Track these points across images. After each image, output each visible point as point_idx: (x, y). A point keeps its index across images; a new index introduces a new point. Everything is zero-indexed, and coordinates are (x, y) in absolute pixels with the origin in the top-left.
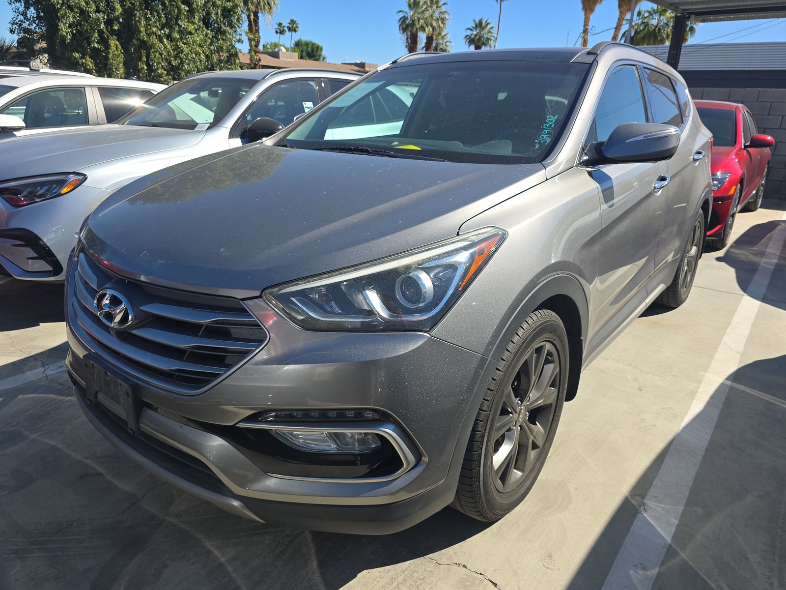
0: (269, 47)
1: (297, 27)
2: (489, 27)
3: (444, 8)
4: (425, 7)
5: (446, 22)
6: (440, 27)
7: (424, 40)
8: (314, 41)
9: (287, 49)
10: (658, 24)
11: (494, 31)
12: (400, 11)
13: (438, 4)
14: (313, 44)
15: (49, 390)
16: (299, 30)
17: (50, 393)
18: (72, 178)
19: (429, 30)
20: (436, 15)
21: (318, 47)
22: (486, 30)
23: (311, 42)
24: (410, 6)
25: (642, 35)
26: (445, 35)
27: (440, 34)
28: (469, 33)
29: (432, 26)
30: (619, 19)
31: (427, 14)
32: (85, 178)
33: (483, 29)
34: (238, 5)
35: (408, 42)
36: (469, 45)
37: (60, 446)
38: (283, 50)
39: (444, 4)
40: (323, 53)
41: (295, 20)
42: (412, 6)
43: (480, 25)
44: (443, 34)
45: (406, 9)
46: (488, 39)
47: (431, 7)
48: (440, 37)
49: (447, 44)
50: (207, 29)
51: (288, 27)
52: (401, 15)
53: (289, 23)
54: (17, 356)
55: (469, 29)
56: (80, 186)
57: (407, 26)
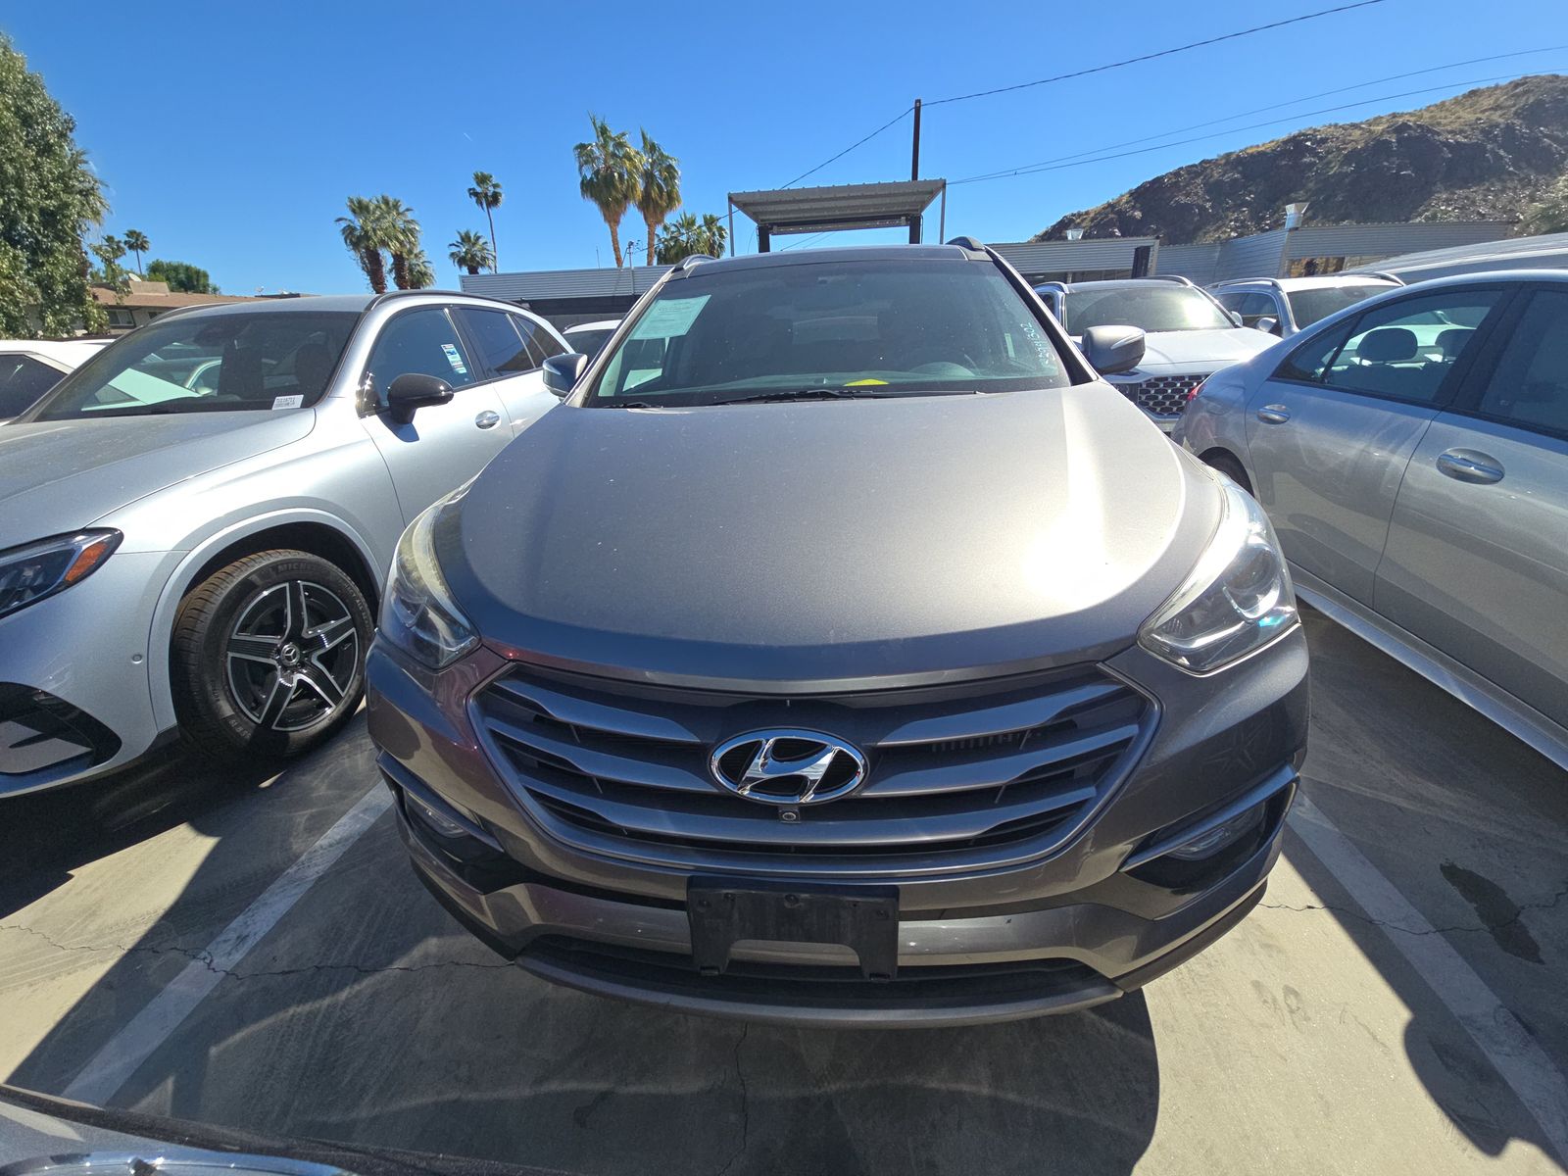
0: (102, 275)
1: (146, 242)
2: (481, 241)
3: (409, 216)
4: (378, 213)
5: (419, 235)
6: (410, 242)
7: (391, 260)
8: (186, 262)
9: (142, 277)
10: (688, 239)
11: (490, 246)
12: (340, 220)
13: (397, 210)
14: (188, 269)
15: (271, 1000)
16: (150, 246)
17: (286, 1006)
18: (84, 543)
19: (394, 245)
20: (400, 224)
21: (198, 272)
22: (477, 247)
23: (182, 265)
24: (354, 211)
25: (673, 252)
26: (420, 253)
27: (410, 252)
28: (454, 249)
29: (397, 239)
30: (649, 233)
31: (385, 223)
32: (118, 538)
33: (474, 244)
34: (70, 205)
35: (364, 263)
36: (460, 267)
37: (452, 1095)
38: (136, 279)
39: (408, 210)
40: (211, 281)
41: (138, 231)
42: (357, 210)
43: (466, 239)
44: (416, 251)
45: (350, 216)
46: (484, 259)
47: (388, 213)
48: (412, 256)
49: (426, 264)
50: (14, 246)
51: (126, 243)
52: (343, 224)
53: (128, 235)
54: (94, 963)
55: (454, 245)
56: (113, 556)
57: (359, 238)
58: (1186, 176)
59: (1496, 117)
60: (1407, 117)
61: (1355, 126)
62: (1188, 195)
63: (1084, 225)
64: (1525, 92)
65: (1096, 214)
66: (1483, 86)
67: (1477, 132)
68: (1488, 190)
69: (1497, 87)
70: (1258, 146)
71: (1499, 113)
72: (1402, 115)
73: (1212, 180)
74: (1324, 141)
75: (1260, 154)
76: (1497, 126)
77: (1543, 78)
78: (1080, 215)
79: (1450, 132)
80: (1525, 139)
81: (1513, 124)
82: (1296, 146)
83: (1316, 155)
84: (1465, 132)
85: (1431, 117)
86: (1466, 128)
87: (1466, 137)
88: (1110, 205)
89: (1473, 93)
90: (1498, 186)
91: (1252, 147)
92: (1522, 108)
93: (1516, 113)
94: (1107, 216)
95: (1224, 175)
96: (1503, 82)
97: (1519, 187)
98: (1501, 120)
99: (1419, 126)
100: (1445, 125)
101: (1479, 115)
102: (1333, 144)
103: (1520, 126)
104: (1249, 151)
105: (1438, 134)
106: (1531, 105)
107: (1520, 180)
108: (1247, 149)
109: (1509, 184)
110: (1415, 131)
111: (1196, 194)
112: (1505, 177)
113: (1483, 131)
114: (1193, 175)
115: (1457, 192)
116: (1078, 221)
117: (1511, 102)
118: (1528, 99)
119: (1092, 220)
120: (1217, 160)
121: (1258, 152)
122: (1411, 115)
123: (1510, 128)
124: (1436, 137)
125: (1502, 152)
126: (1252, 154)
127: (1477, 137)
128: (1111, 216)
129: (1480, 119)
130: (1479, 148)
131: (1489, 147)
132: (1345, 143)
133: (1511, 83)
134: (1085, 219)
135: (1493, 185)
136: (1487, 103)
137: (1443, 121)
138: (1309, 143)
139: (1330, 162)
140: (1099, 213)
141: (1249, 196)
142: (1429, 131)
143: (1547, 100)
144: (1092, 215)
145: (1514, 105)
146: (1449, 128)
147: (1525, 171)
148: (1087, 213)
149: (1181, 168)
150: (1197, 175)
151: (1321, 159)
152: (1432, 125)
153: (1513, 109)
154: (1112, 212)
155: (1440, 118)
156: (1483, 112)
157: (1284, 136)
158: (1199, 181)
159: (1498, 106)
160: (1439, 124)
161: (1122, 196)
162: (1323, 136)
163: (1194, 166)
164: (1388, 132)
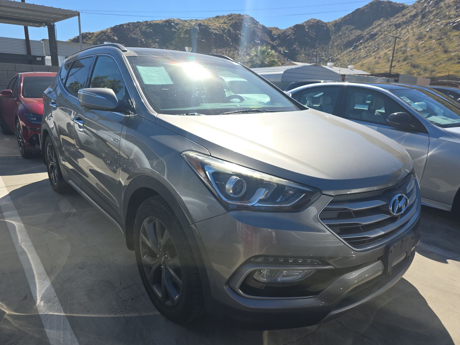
58: (132, 26)
59: (225, 26)
60: (200, 22)
61: (186, 21)
62: (135, 34)
63: (92, 38)
64: (232, 19)
65: (97, 35)
66: (220, 15)
67: (221, 30)
68: (226, 50)
69: (224, 16)
70: (156, 21)
71: (226, 25)
72: (199, 20)
73: (142, 30)
74: (177, 24)
75: (158, 24)
76: (226, 29)
77: (236, 15)
78: (90, 34)
79: (214, 29)
80: (234, 34)
81: (230, 29)
82: (168, 23)
83: (176, 29)
84: (218, 30)
85: (207, 23)
86: (218, 28)
87: (218, 32)
88: (103, 32)
89: (217, 17)
90: (228, 49)
91: (154, 21)
92: (232, 24)
93: (230, 26)
94: (102, 37)
95: (146, 29)
96: (226, 15)
97: (234, 50)
98: (227, 27)
99: (205, 25)
100: (211, 26)
101: (220, 25)
102: (181, 26)
103: (232, 30)
104: (154, 22)
105: (210, 29)
106: (234, 23)
107: (234, 48)
108: (152, 21)
109: (232, 49)
110: (204, 27)
111: (138, 34)
112: (230, 46)
113: (222, 30)
114: (135, 27)
115: (219, 49)
116: (90, 36)
117: (228, 22)
118: (233, 21)
119: (96, 37)
120: (143, 23)
121: (157, 23)
122: (201, 21)
123: (229, 30)
124: (210, 30)
125: (228, 38)
126: (155, 23)
127: (221, 32)
128: (104, 37)
129: (221, 26)
130: (222, 35)
131: (225, 36)
132: (184, 27)
133: (228, 15)
134: (93, 36)
135: (227, 48)
136: (222, 21)
137: (211, 25)
138: (173, 24)
139: (180, 33)
140: (99, 34)
141: (157, 39)
142: (208, 28)
143: (238, 22)
144: (96, 35)
145: (229, 23)
146: (213, 28)
147: (235, 45)
148: (93, 33)
149: (130, 23)
150: (137, 27)
151: (177, 30)
152: (208, 26)
153: (229, 24)
154: (105, 35)
155: (210, 24)
156: (221, 24)
157: (164, 19)
158: (138, 29)
159: (225, 22)
160: (210, 25)
161: (108, 29)
162: (177, 22)
163: (134, 23)
164: (196, 26)
